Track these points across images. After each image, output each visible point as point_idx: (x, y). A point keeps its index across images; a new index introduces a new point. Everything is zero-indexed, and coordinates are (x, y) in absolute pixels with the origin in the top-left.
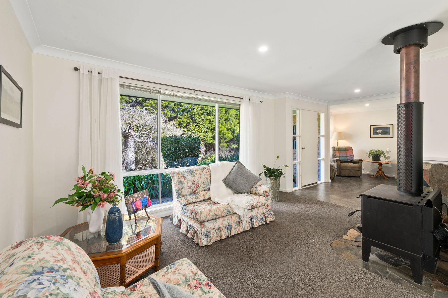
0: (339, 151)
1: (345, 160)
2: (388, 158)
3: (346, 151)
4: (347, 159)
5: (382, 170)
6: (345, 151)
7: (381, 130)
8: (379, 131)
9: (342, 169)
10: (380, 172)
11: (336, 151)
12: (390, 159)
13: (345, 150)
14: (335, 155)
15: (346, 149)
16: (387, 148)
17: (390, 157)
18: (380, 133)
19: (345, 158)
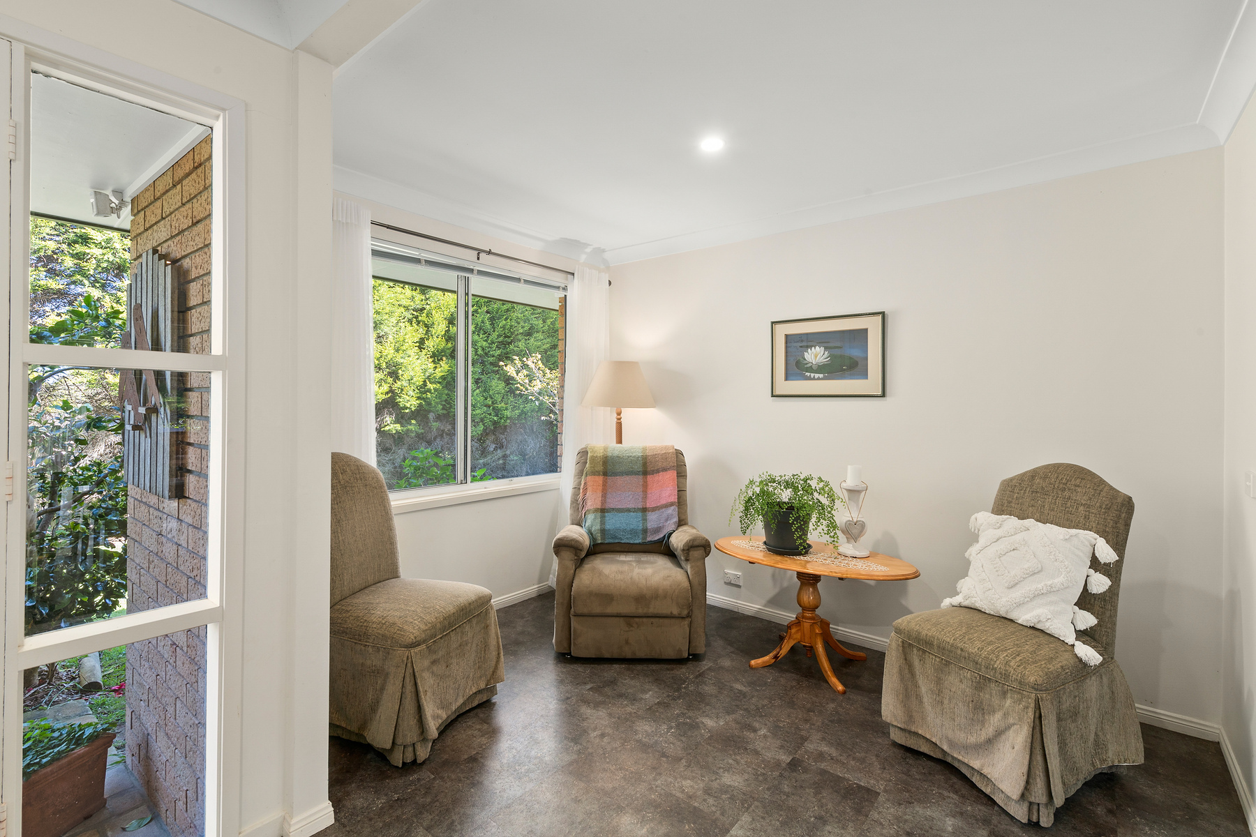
0: (605, 474)
1: (633, 532)
2: (854, 531)
3: (645, 473)
4: (645, 531)
5: (818, 611)
6: (636, 473)
7: (826, 348)
8: (816, 355)
9: (581, 609)
10: (806, 625)
11: (589, 478)
12: (862, 539)
13: (638, 467)
14: (584, 500)
15: (645, 464)
16: (849, 467)
17: (863, 526)
18: (821, 369)
19: (634, 521)
